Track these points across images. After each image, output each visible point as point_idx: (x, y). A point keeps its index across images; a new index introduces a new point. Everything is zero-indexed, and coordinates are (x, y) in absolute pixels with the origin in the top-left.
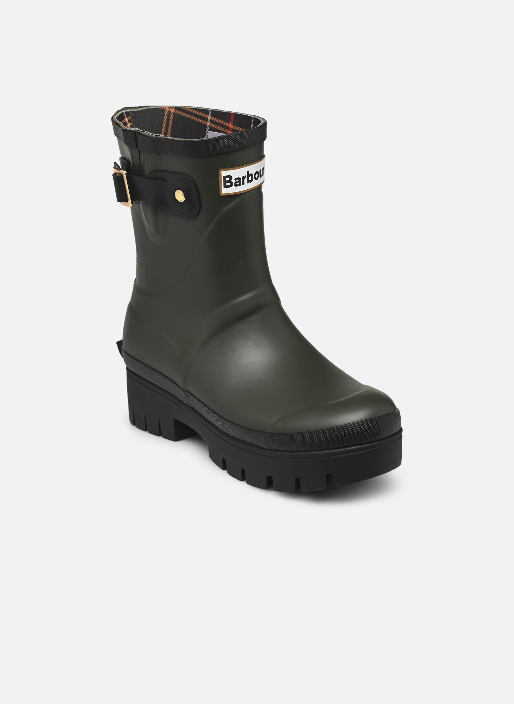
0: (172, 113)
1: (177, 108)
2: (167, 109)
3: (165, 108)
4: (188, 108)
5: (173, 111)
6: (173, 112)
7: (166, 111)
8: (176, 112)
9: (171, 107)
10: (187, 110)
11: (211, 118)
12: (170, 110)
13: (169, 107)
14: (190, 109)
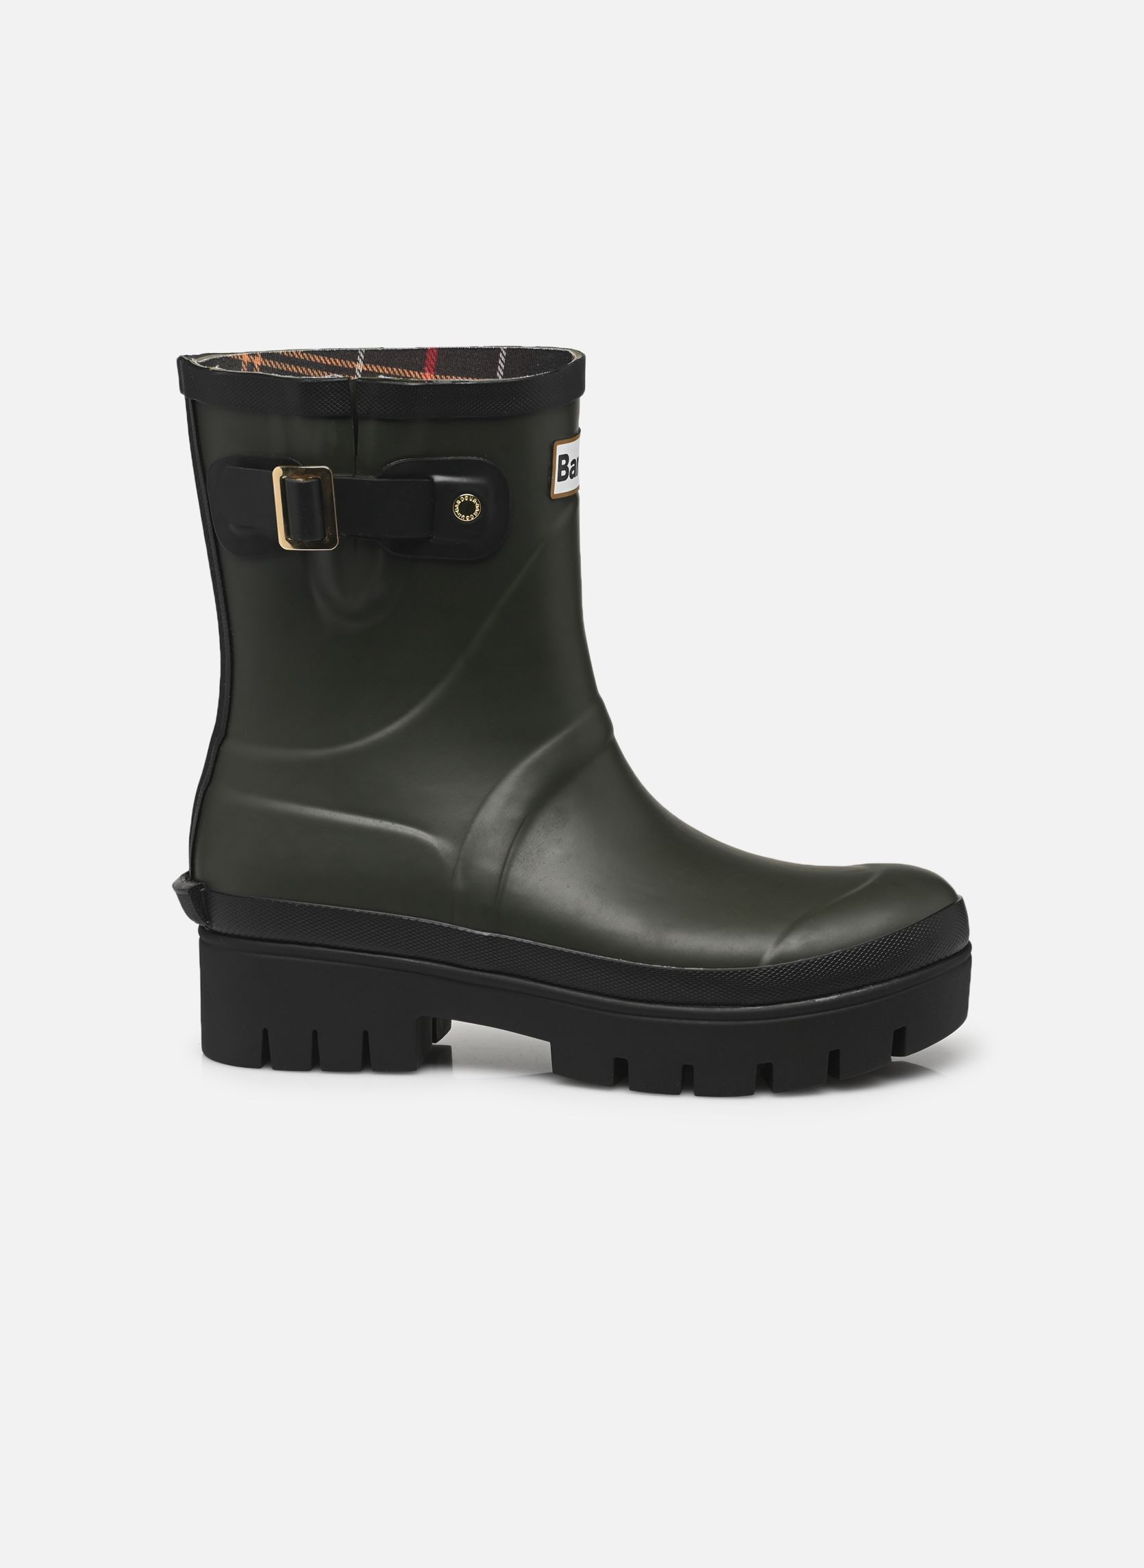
0: (257, 366)
1: (266, 355)
2: (246, 359)
3: (241, 357)
4: (297, 353)
5: (258, 362)
6: (260, 364)
7: (244, 363)
8: (266, 363)
9: (254, 355)
10: (294, 356)
11: (366, 366)
12: (251, 360)
13: (249, 355)
14: (302, 353)
